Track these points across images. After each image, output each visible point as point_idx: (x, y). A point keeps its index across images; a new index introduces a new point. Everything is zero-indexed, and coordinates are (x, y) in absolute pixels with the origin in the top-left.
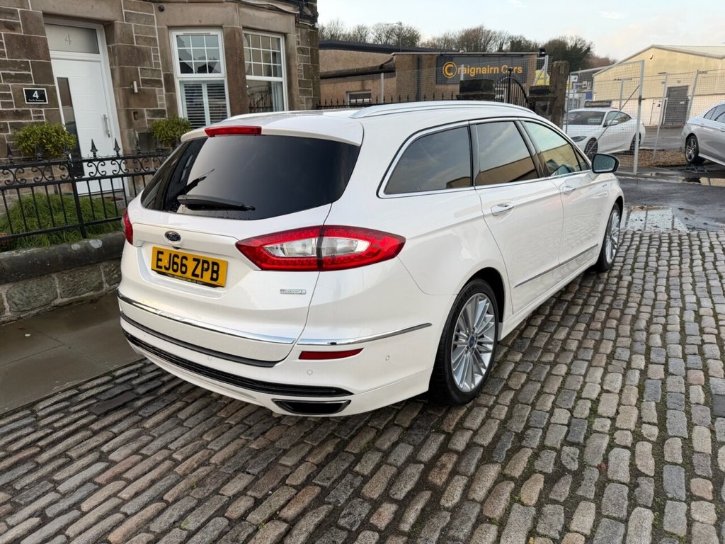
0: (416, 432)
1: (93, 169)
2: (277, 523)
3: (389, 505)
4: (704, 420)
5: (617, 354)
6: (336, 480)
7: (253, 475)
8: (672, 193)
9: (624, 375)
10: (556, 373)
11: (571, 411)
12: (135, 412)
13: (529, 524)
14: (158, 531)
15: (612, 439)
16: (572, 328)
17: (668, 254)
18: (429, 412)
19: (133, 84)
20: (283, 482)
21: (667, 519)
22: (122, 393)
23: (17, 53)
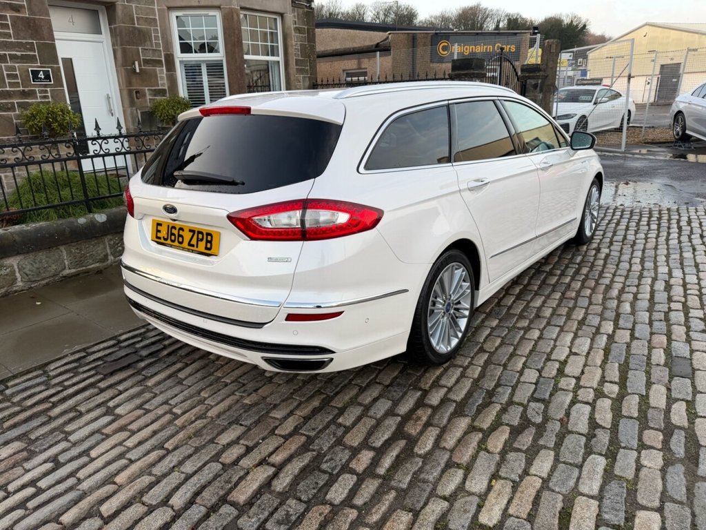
0: (396, 388)
1: (97, 147)
2: (266, 467)
3: (367, 452)
4: (662, 379)
5: (588, 320)
6: (320, 430)
7: (246, 426)
8: (657, 169)
9: (592, 340)
10: (528, 337)
11: (540, 371)
12: (139, 373)
13: (493, 468)
14: (159, 474)
15: (575, 396)
16: (548, 297)
17: (647, 228)
18: (409, 371)
19: (134, 64)
20: (272, 432)
21: (618, 464)
22: (127, 355)
23: (22, 35)
